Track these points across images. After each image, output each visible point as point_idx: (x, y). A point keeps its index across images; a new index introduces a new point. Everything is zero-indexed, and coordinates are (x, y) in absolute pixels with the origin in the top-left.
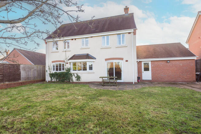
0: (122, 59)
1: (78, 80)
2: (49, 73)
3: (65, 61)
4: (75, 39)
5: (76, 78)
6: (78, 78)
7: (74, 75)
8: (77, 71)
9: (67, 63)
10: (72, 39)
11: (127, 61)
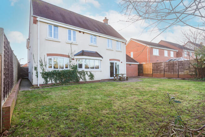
0: (119, 61)
1: (91, 79)
2: (42, 71)
3: (71, 57)
4: (84, 33)
5: (89, 76)
6: (92, 76)
7: (87, 73)
8: (90, 69)
9: (73, 59)
10: (80, 32)
11: (122, 62)
